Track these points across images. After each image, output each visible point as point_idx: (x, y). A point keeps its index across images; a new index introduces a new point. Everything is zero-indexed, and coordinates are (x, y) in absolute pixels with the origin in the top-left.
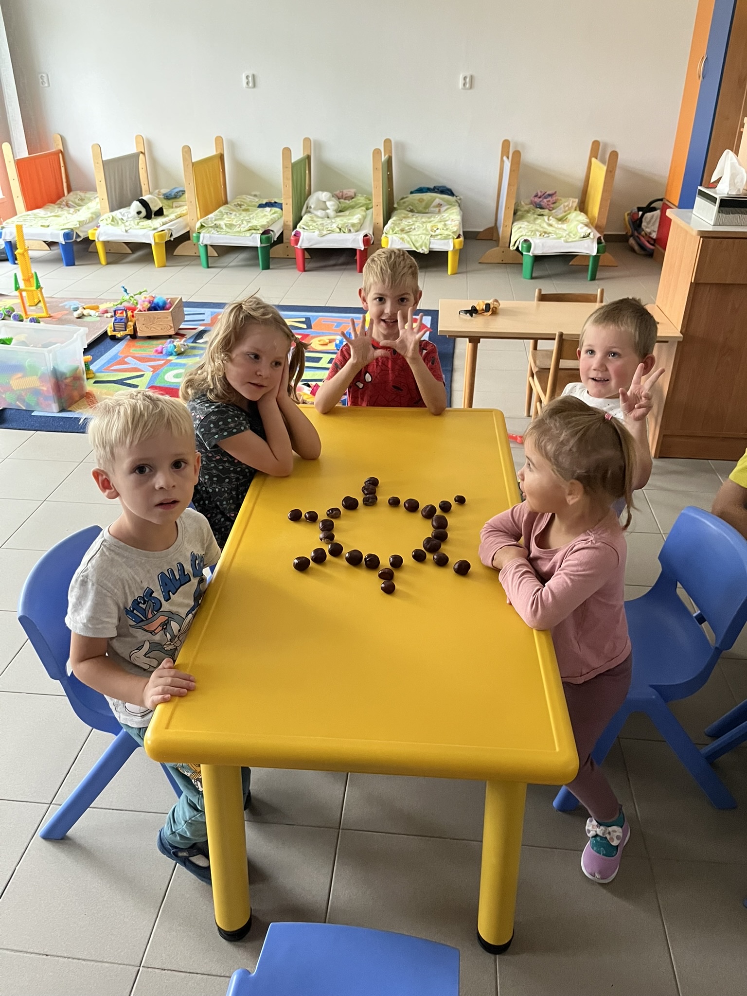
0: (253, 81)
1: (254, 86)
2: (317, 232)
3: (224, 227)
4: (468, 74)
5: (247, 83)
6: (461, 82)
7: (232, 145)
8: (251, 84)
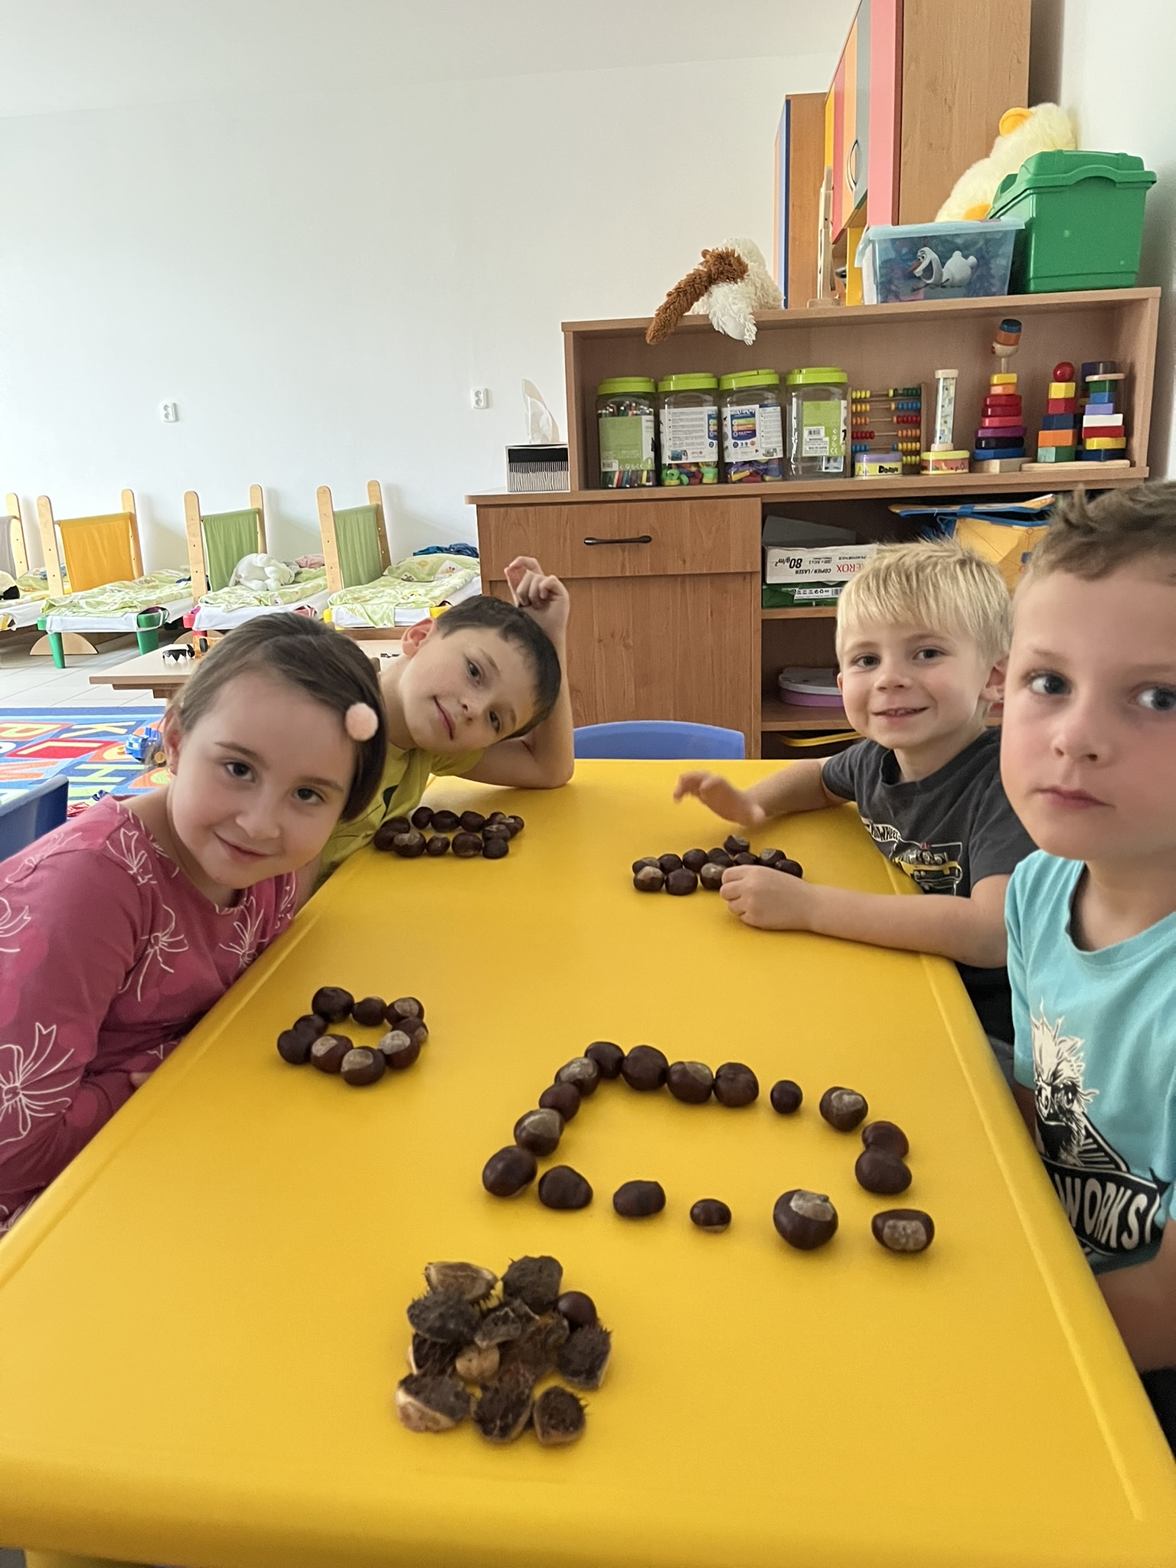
0: (175, 413)
1: (177, 419)
2: (223, 606)
3: (84, 606)
4: (481, 388)
5: (166, 416)
6: (473, 399)
7: (149, 502)
8: (171, 417)
